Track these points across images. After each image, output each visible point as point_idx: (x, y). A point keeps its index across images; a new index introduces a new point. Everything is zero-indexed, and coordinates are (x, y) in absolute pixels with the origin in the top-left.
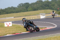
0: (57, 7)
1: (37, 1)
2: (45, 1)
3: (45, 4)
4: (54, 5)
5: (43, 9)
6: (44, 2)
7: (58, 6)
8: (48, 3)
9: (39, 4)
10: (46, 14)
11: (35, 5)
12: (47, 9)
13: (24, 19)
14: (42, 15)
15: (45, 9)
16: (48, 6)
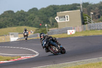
0: (38, 22)
1: (5, 12)
2: (18, 11)
3: (17, 17)
4: (32, 19)
5: (15, 25)
6: (17, 13)
7: (40, 21)
8: (22, 15)
9: (8, 17)
10: (19, 34)
11: (2, 19)
12: (21, 25)
13: (42, 35)
14: (13, 36)
15: (18, 25)
16: (24, 20)
